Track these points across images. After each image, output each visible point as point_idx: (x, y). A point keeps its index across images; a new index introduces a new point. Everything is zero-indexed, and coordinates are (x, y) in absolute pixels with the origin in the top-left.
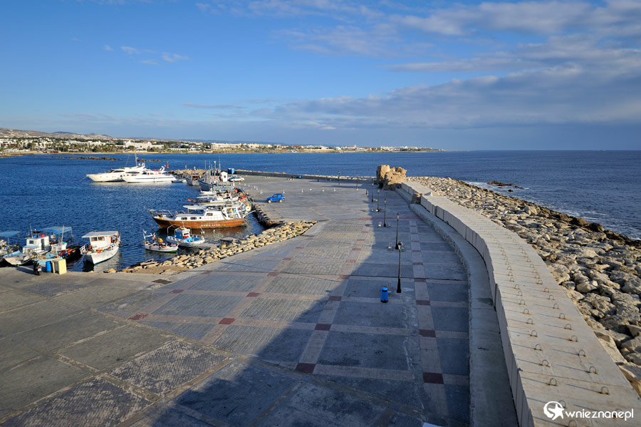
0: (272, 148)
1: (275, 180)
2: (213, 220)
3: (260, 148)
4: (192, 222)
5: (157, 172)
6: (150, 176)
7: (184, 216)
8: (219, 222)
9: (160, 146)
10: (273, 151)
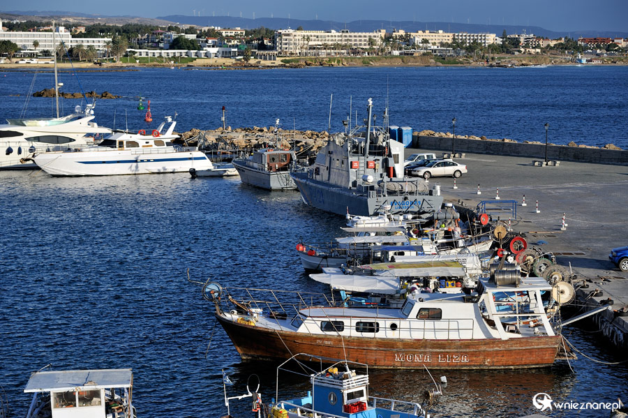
0: (502, 49)
1: (588, 176)
2: (442, 336)
3: (456, 45)
4: (360, 341)
5: (151, 139)
6: (127, 153)
7: (331, 314)
8: (467, 346)
9: (100, 43)
10: (512, 61)
